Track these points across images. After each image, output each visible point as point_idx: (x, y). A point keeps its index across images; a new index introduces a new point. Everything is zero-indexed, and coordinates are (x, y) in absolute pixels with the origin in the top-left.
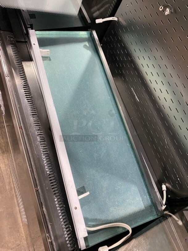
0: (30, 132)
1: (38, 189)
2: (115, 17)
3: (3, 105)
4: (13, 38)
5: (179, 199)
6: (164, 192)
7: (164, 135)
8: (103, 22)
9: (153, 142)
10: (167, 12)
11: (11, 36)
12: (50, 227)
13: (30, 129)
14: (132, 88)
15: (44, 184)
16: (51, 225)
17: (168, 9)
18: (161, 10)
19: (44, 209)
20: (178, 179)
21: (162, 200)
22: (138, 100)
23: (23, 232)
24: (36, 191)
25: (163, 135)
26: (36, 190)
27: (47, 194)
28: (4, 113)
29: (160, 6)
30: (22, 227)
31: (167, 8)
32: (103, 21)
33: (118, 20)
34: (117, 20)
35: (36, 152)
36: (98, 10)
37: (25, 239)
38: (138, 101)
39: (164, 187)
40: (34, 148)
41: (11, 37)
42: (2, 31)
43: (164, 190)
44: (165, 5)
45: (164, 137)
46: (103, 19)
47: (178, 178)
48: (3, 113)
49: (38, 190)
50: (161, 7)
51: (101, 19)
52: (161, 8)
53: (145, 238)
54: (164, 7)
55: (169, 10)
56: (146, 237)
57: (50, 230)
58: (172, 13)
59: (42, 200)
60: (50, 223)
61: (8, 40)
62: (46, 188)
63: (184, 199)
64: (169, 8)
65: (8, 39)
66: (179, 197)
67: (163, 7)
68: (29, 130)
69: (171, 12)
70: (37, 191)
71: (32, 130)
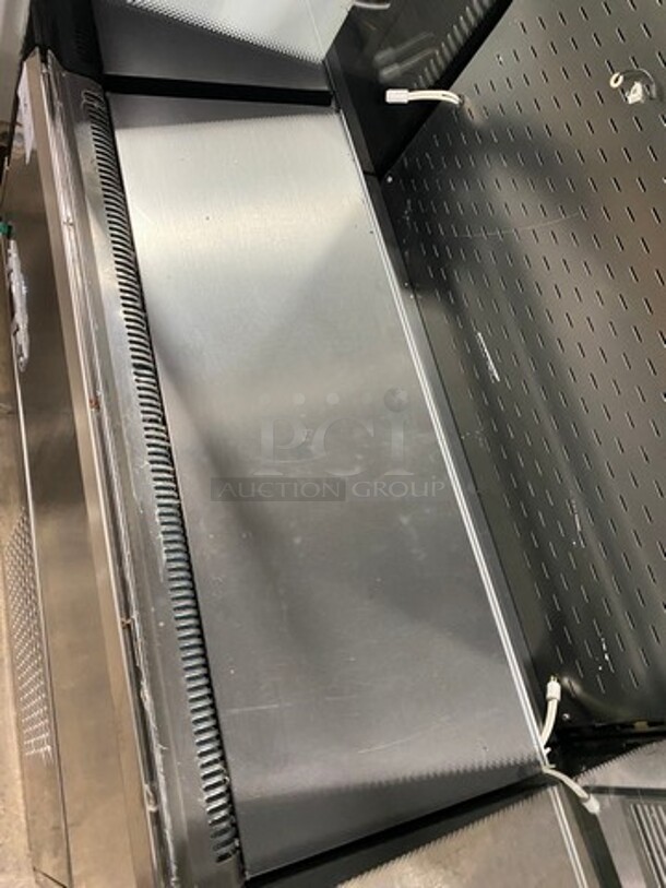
0: (123, 422)
1: (129, 621)
2: (452, 91)
3: (26, 326)
4: (99, 99)
5: (600, 728)
6: (550, 703)
7: (573, 502)
8: (410, 102)
9: (529, 525)
10: (635, 95)
11: (96, 95)
12: (158, 758)
13: (124, 412)
14: (480, 334)
15: (153, 609)
16: (162, 751)
17: (638, 86)
18: (613, 85)
19: (146, 693)
20: (607, 657)
21: (537, 732)
22: (497, 376)
23: (21, 801)
24: (124, 628)
25: (569, 501)
26: (123, 623)
27: (158, 644)
28: (26, 355)
29: (614, 73)
30: (19, 782)
31: (637, 81)
32: (412, 99)
33: (461, 104)
34: (456, 103)
35: (138, 495)
36: (399, 60)
37: (24, 826)
38: (494, 377)
39: (554, 689)
40: (132, 477)
41: (96, 98)
42: (69, 71)
43: (552, 699)
44: (633, 70)
45: (574, 507)
46: (411, 90)
47: (603, 653)
48: (22, 355)
49: (129, 626)
50: (616, 75)
51: (406, 91)
52: (616, 80)
53: (450, 873)
54: (625, 79)
55: (643, 88)
56: (455, 873)
57: (160, 769)
58: (651, 98)
59: (142, 662)
60: (160, 746)
61: (86, 105)
62: (158, 622)
63: (618, 728)
64: (643, 83)
65: (85, 101)
66: (600, 722)
67: (621, 78)
68: (122, 417)
69: (648, 97)
70: (128, 628)
71: (132, 416)
